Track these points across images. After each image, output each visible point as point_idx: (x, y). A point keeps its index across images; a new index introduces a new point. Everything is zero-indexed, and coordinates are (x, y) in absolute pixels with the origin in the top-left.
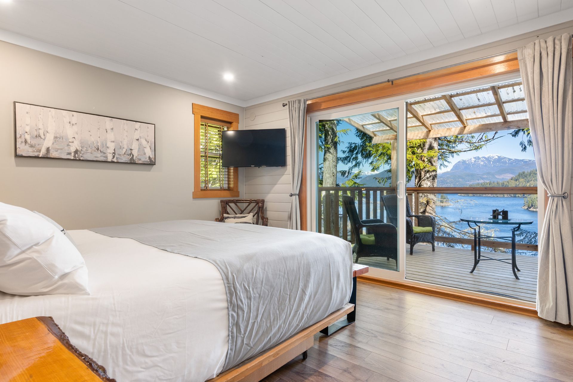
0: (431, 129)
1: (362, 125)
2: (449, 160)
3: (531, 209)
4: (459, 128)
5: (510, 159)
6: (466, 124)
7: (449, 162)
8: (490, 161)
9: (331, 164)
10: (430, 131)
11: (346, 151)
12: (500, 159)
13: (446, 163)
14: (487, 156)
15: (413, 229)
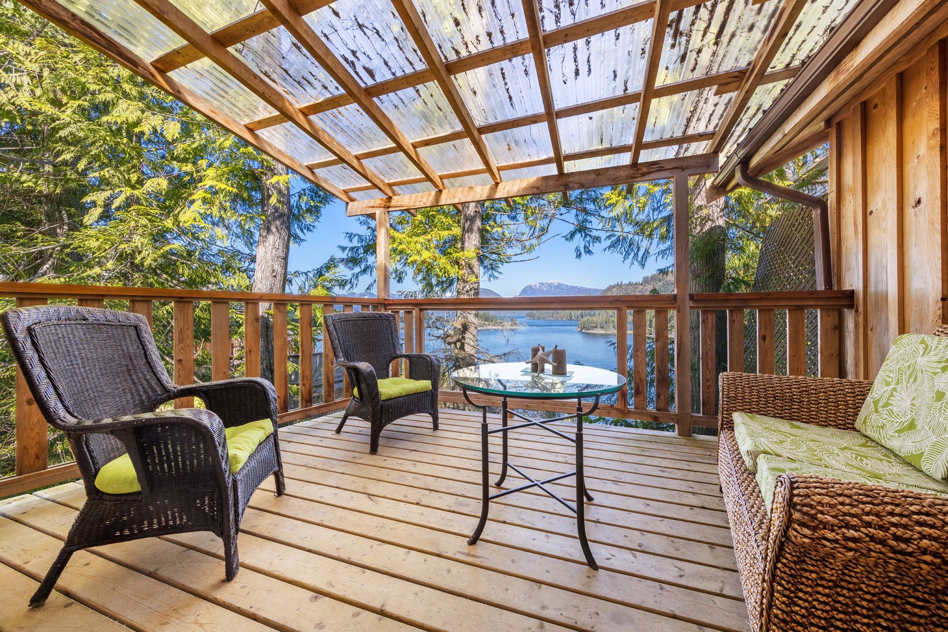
0: (441, 188)
1: (344, 191)
2: (500, 270)
3: (583, 331)
4: (489, 186)
5: (567, 286)
6: (498, 177)
7: (500, 273)
8: (551, 287)
9: (269, 254)
10: (441, 191)
11: (346, 248)
12: (559, 285)
13: (496, 274)
14: (549, 282)
15: (379, 390)
